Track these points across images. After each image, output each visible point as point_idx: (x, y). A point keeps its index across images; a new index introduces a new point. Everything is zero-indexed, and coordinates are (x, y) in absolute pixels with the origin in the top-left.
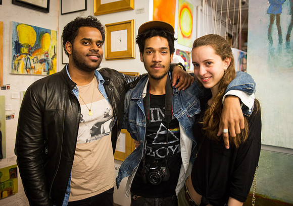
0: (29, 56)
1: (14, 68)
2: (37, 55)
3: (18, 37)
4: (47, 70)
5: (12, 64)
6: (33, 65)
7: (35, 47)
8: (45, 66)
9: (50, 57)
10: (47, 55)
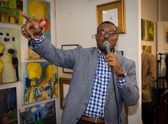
0: (36, 87)
1: (25, 100)
2: (42, 85)
3: (28, 74)
4: (50, 94)
5: (24, 97)
6: (40, 93)
7: (41, 78)
8: (49, 91)
9: (53, 83)
10: (50, 82)
